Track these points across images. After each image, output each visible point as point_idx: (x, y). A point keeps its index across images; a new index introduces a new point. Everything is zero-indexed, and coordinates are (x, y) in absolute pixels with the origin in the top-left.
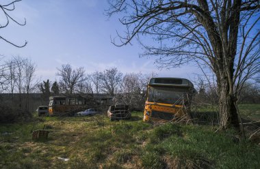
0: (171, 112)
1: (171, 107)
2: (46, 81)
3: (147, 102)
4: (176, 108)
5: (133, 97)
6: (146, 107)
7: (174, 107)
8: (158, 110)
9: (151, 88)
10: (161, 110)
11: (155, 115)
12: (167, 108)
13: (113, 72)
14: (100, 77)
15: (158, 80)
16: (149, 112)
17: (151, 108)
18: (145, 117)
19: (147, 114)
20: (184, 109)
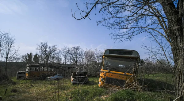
0: (123, 79)
1: (122, 75)
2: (29, 54)
3: (102, 70)
4: (127, 76)
5: (90, 66)
6: (101, 75)
7: (125, 75)
8: (112, 77)
9: (106, 58)
10: (114, 77)
11: (109, 81)
12: (119, 76)
13: (77, 49)
14: (68, 52)
15: (111, 51)
16: (104, 79)
17: (105, 75)
18: (100, 83)
19: (101, 81)
20: (134, 77)
